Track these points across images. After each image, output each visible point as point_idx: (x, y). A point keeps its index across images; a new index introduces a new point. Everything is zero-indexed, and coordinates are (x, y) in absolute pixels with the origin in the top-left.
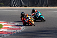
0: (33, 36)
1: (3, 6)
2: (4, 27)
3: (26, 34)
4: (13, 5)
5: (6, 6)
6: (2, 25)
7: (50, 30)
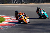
0: (31, 28)
1: (6, 2)
2: (6, 20)
3: (25, 26)
4: (15, 2)
5: (8, 2)
6: (5, 19)
7: (45, 23)
